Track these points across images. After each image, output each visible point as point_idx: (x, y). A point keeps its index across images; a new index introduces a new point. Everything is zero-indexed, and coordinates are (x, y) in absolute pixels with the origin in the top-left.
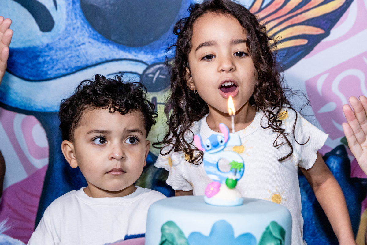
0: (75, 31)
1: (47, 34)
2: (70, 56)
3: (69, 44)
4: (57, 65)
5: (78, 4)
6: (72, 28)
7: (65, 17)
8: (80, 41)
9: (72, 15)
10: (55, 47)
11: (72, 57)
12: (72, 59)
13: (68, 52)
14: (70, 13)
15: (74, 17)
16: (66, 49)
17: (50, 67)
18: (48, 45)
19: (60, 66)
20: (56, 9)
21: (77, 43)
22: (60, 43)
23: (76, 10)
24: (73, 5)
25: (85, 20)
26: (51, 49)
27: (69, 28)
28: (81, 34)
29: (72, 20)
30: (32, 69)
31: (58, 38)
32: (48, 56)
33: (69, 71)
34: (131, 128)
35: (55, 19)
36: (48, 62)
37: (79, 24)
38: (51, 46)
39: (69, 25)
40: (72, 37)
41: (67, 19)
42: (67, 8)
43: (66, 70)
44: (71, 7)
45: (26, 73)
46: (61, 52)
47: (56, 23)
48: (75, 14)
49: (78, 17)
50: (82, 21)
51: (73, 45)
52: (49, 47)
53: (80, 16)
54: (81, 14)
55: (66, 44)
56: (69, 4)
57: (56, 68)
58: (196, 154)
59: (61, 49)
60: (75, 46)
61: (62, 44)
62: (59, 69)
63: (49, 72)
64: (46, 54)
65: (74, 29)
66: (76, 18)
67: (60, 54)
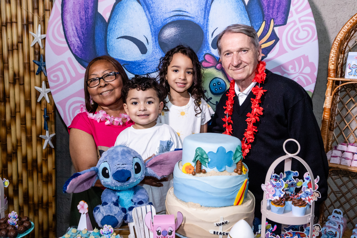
0: (156, 54)
1: (144, 55)
2: (154, 64)
3: (153, 59)
4: (148, 68)
5: (157, 42)
6: (155, 52)
7: (152, 47)
8: (158, 58)
9: (155, 47)
10: (147, 61)
11: (155, 65)
12: (155, 66)
13: (153, 63)
14: (154, 46)
15: (155, 48)
16: (152, 61)
17: (145, 69)
18: (144, 60)
19: (149, 69)
20: (148, 44)
21: (157, 59)
22: (149, 59)
23: (156, 44)
24: (155, 43)
25: (161, 49)
26: (146, 61)
27: (153, 52)
28: (159, 55)
29: (155, 49)
30: (138, 70)
31: (149, 57)
32: (145, 64)
33: (153, 71)
34: (148, 97)
35: (147, 48)
36: (145, 67)
37: (158, 51)
38: (146, 60)
39: (154, 51)
40: (155, 57)
41: (153, 49)
42: (152, 44)
43: (152, 70)
44: (154, 43)
45: (135, 72)
46: (150, 63)
47: (148, 50)
48: (156, 46)
49: (157, 47)
50: (159, 50)
51: (155, 60)
52: (145, 61)
53: (158, 47)
54: (159, 46)
55: (152, 60)
56: (154, 42)
57: (148, 70)
58: (165, 108)
59: (150, 62)
60: (156, 60)
61: (150, 59)
62: (149, 70)
63: (145, 72)
64: (144, 64)
65: (155, 53)
66: (156, 48)
67: (150, 64)
